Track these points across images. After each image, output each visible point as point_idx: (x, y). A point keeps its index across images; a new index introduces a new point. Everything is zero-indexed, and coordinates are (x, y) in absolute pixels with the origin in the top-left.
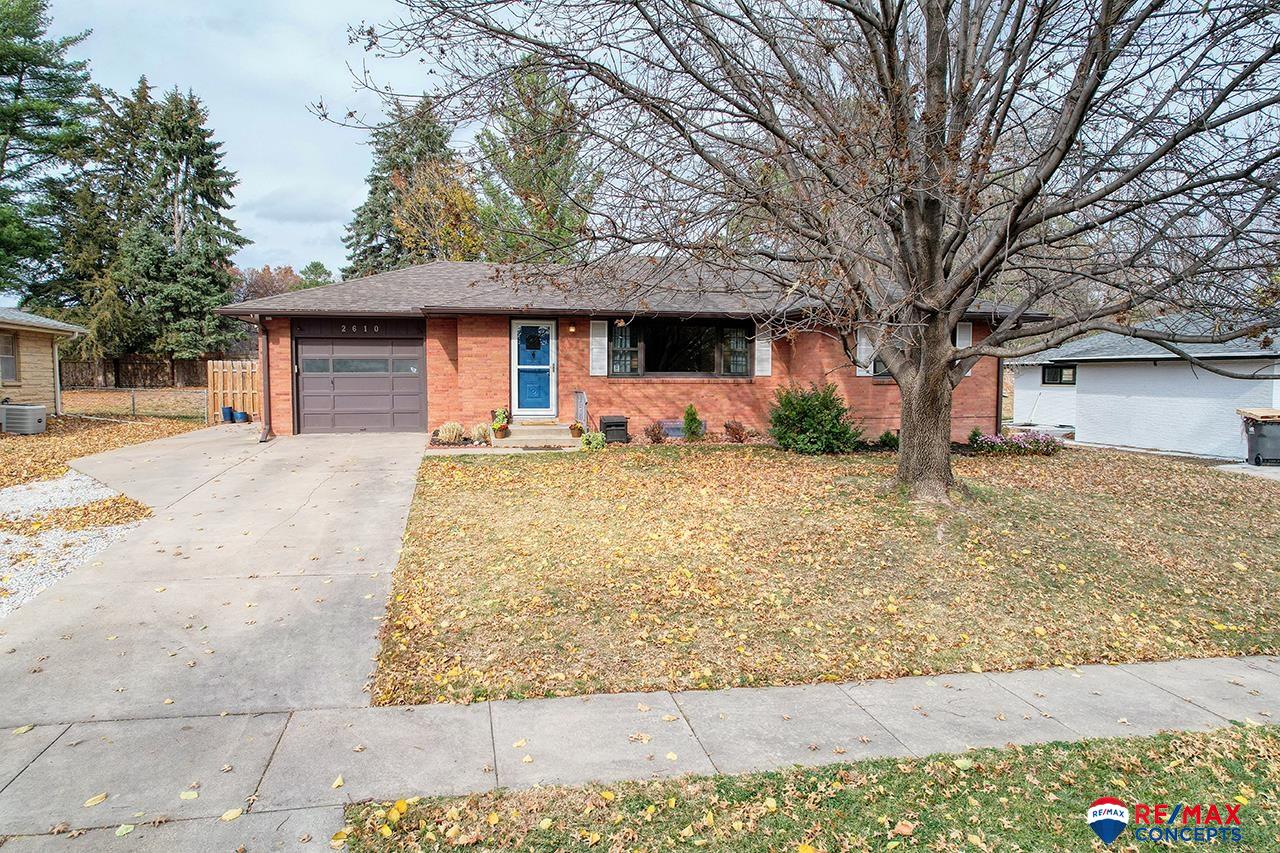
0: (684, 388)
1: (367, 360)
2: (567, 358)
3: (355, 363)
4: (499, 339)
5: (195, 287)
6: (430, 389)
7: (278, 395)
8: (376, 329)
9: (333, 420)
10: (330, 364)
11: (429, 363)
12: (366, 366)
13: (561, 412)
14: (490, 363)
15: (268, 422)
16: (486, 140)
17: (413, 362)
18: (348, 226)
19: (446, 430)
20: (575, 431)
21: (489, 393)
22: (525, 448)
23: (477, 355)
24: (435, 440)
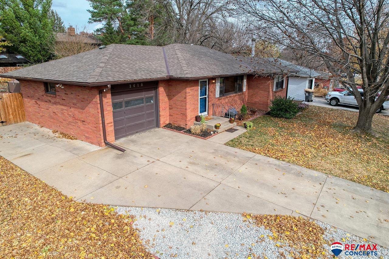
0: (233, 98)
1: (136, 100)
2: (211, 92)
3: (133, 101)
4: (197, 87)
6: (161, 109)
7: (107, 124)
8: (142, 85)
9: (126, 131)
10: (124, 104)
11: (160, 98)
12: (136, 102)
13: (209, 113)
14: (194, 97)
15: (106, 139)
17: (152, 98)
19: (197, 129)
20: (231, 121)
21: (194, 110)
22: (226, 131)
23: (191, 95)
24: (195, 134)
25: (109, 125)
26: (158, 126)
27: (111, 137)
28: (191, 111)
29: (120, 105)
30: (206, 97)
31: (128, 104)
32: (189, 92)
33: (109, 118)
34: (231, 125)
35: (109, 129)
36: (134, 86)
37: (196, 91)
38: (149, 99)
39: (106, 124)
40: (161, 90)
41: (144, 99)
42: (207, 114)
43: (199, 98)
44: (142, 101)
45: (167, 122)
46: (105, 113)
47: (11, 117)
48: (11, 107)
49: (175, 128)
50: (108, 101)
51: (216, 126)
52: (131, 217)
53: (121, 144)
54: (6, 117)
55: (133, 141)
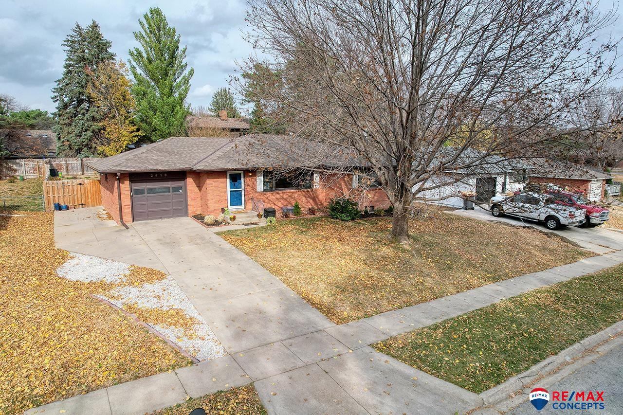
0: (289, 194)
1: (161, 188)
2: (248, 185)
3: (156, 190)
4: (223, 179)
6: (189, 199)
7: (125, 206)
8: (165, 175)
9: (147, 215)
10: (146, 190)
11: (188, 188)
12: (161, 191)
13: (246, 207)
14: (219, 189)
15: (121, 218)
16: (135, 53)
17: (181, 188)
18: (53, 90)
19: (209, 219)
20: (259, 216)
21: (219, 201)
22: (243, 224)
23: (215, 186)
24: (205, 224)
25: (127, 207)
26: (186, 215)
27: (127, 217)
28: (215, 202)
29: (141, 192)
30: (241, 191)
31: (151, 191)
32: (211, 183)
33: (126, 201)
34: (256, 219)
35: (126, 211)
36: (156, 176)
37: (221, 182)
38: (176, 189)
39: (122, 206)
40: (190, 181)
41: (171, 188)
42: (244, 207)
43: (229, 189)
44: (167, 190)
45: (199, 213)
47: (90, 200)
48: (91, 192)
49: (199, 218)
50: (126, 186)
51: (231, 219)
52: (72, 258)
53: (134, 224)
54: (85, 200)
55: (146, 223)
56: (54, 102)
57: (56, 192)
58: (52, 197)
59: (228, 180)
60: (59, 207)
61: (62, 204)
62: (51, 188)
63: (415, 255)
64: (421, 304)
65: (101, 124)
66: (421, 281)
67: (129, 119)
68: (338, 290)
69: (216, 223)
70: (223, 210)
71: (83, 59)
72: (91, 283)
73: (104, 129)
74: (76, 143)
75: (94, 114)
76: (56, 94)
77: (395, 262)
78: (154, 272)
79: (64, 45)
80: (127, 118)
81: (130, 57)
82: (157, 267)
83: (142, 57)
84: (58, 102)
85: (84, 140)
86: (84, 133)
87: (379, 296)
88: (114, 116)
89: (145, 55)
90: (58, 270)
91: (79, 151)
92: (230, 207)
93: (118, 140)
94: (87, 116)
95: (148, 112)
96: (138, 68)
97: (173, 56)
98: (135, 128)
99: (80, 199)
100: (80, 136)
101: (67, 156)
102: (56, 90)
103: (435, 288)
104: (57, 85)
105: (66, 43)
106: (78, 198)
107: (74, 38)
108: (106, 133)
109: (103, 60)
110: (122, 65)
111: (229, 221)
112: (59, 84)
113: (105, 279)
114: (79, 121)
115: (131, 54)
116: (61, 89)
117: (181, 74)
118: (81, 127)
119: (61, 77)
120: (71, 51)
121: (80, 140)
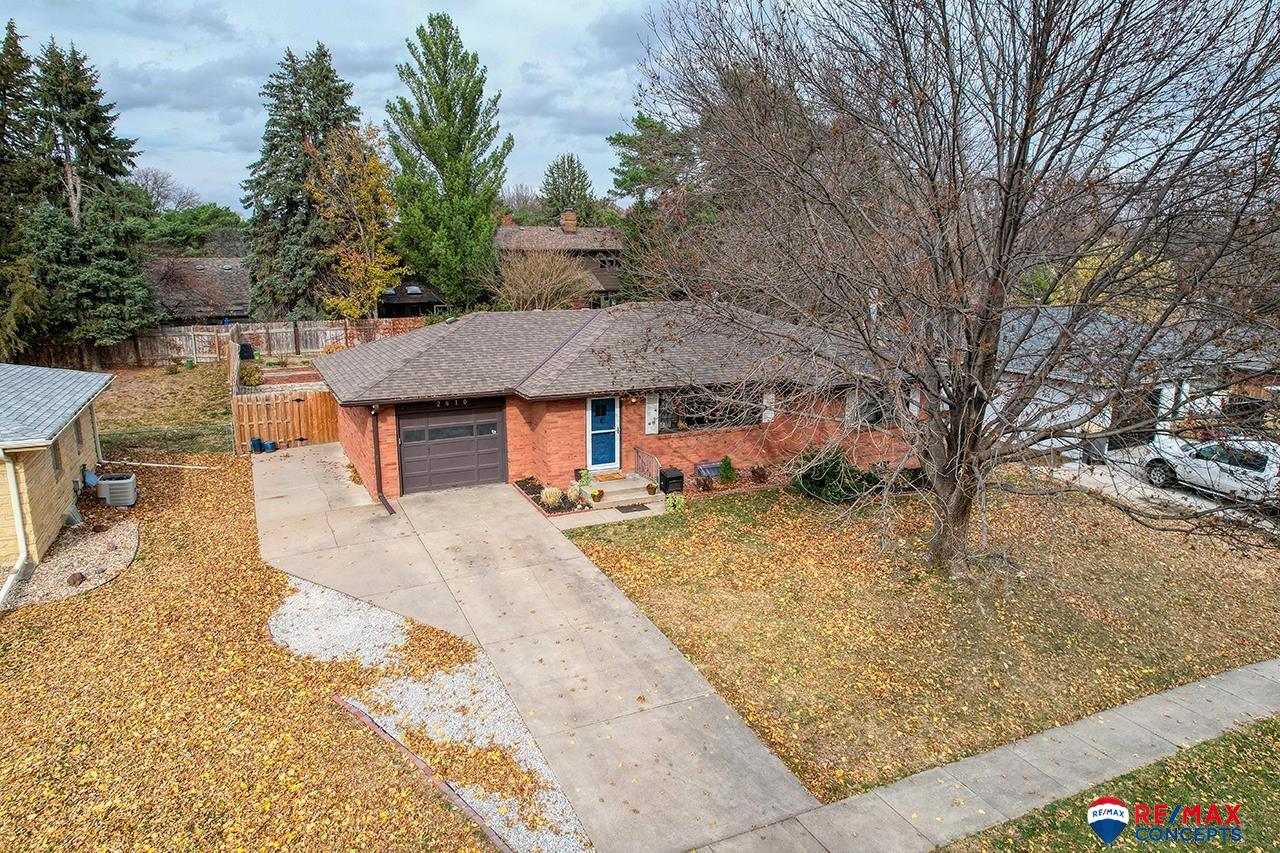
1: (456, 428)
2: (630, 422)
3: (446, 430)
4: (578, 412)
5: (111, 271)
6: (510, 449)
7: (387, 465)
8: (466, 403)
9: (430, 480)
10: (427, 434)
11: (508, 426)
12: (455, 432)
13: (624, 465)
14: (571, 432)
15: (380, 489)
16: (399, 107)
17: (494, 426)
18: (244, 185)
19: (550, 494)
20: (651, 490)
21: (571, 456)
22: (619, 508)
23: (561, 427)
24: (543, 505)
25: (390, 467)
26: (504, 479)
27: (392, 487)
28: (562, 459)
29: (418, 435)
30: (614, 433)
31: (435, 433)
32: (553, 420)
33: (390, 456)
34: (643, 496)
35: (389, 475)
36: (447, 404)
37: (574, 418)
38: (485, 429)
39: (382, 465)
40: (512, 412)
41: (475, 427)
42: (618, 466)
43: (590, 432)
44: (467, 431)
45: (528, 476)
46: (381, 447)
47: (316, 432)
48: (317, 417)
49: (530, 488)
50: (389, 427)
51: (594, 497)
52: (294, 591)
53: (405, 502)
54: (307, 432)
55: (428, 500)
56: (246, 208)
57: (255, 416)
58: (247, 427)
59: (589, 413)
60: (259, 447)
61: (266, 441)
62: (245, 408)
63: (983, 611)
64: (998, 751)
65: (332, 252)
66: (997, 684)
67: (385, 242)
68: (820, 707)
69: (565, 505)
70: (578, 475)
71: (298, 121)
72: (334, 665)
73: (337, 262)
74: (284, 290)
75: (319, 232)
76: (249, 193)
77: (939, 629)
78: (452, 642)
79: (264, 93)
80: (380, 239)
81: (387, 116)
82: (457, 629)
83: (410, 115)
84: (252, 208)
85: (300, 284)
86: (300, 271)
87: (908, 727)
88: (356, 237)
89: (416, 111)
90: (272, 622)
91: (291, 305)
92: (591, 467)
93: (365, 283)
94: (306, 237)
95: (421, 229)
96: (403, 138)
97: (471, 112)
98: (396, 259)
99: (297, 430)
100: (294, 276)
101: (269, 318)
102: (249, 184)
103: (1027, 704)
104: (252, 175)
105: (266, 91)
106: (294, 429)
107: (282, 81)
108: (340, 269)
109: (336, 124)
110: (372, 132)
111: (591, 501)
112: (254, 173)
113: (358, 654)
114: (293, 248)
115: (390, 109)
116: (259, 183)
117: (486, 145)
118: (294, 259)
119: (258, 157)
120: (276, 107)
121: (292, 284)
